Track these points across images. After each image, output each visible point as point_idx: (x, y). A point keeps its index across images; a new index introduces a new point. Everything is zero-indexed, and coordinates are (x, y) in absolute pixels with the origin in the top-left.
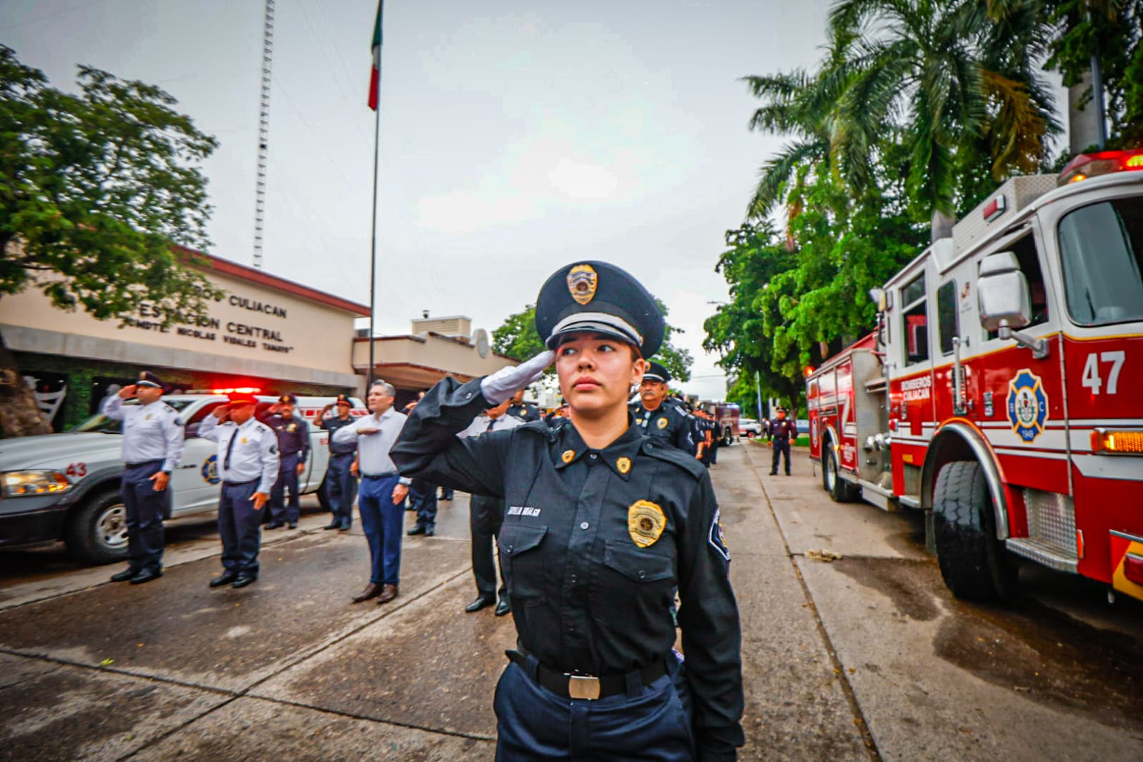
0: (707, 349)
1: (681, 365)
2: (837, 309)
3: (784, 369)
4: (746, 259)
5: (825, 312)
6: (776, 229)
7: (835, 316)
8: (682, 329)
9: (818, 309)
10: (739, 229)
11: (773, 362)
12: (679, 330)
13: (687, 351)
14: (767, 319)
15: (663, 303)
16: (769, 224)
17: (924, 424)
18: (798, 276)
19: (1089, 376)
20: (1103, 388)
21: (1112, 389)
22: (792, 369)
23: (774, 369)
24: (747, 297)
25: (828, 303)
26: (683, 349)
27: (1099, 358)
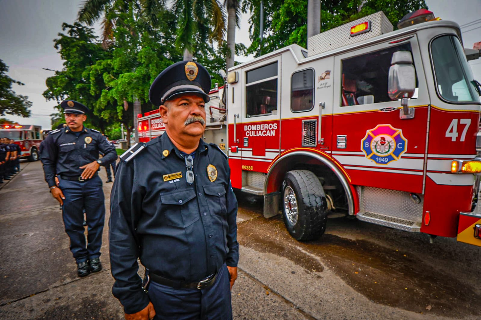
0: (46, 97)
1: (22, 106)
2: (139, 85)
3: (102, 114)
4: (78, 46)
5: (132, 86)
6: (95, 35)
7: (138, 89)
8: (22, 82)
9: (129, 83)
10: (73, 25)
11: (95, 110)
12: (19, 83)
13: (26, 97)
14: (93, 84)
15: (3, 62)
16: (90, 30)
17: (266, 150)
18: (116, 63)
19: (451, 131)
20: (458, 138)
21: (463, 139)
22: (108, 115)
23: (95, 113)
24: (79, 69)
25: (135, 81)
26: (24, 95)
27: (459, 122)
